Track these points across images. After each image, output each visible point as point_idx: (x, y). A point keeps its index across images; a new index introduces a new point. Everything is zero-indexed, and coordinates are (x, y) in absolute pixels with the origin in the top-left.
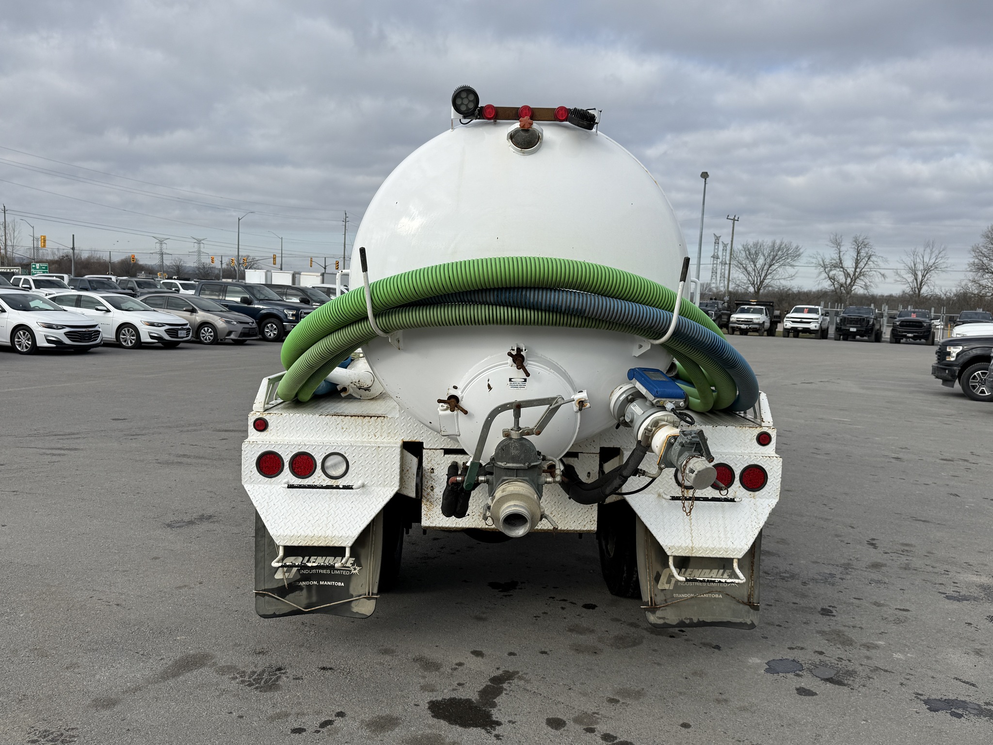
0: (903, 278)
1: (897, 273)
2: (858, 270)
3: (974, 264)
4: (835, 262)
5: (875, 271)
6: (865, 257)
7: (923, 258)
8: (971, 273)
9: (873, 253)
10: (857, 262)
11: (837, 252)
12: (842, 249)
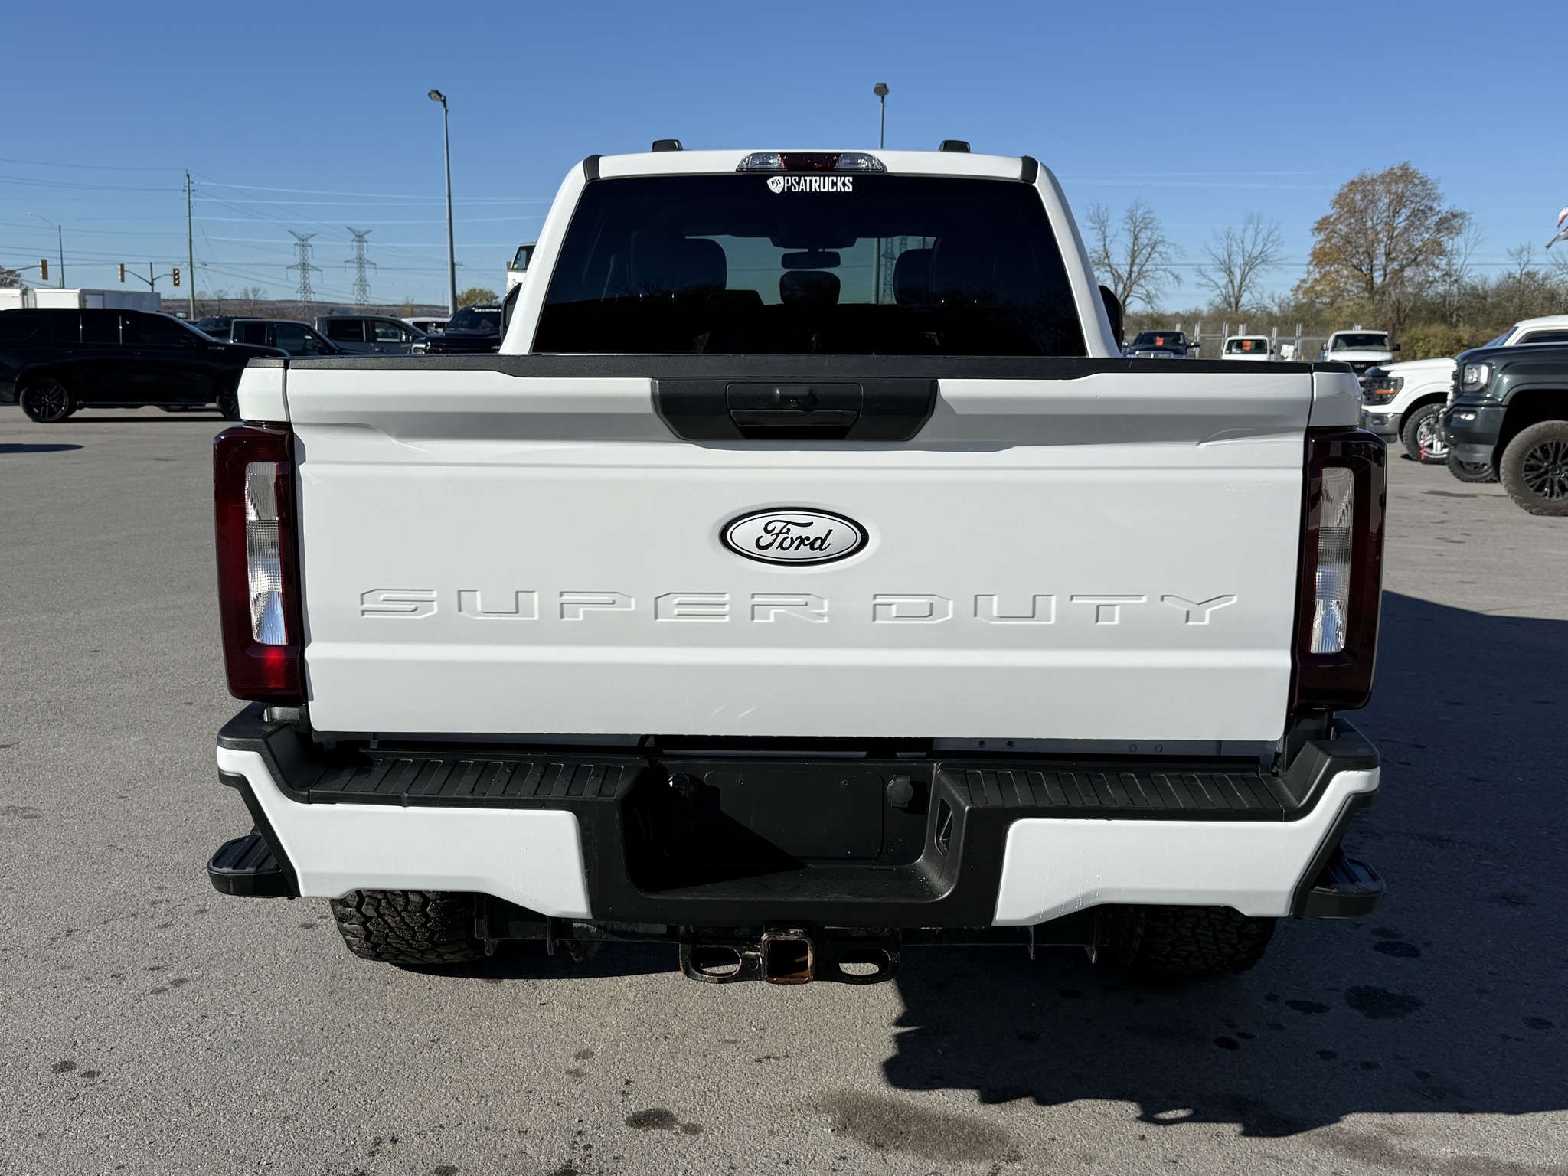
0: (1210, 280)
1: (1200, 272)
2: (1135, 269)
4: (1097, 255)
5: (1163, 270)
6: (1147, 245)
7: (1242, 243)
9: (1160, 238)
10: (1134, 256)
11: (1099, 237)
12: (1108, 232)
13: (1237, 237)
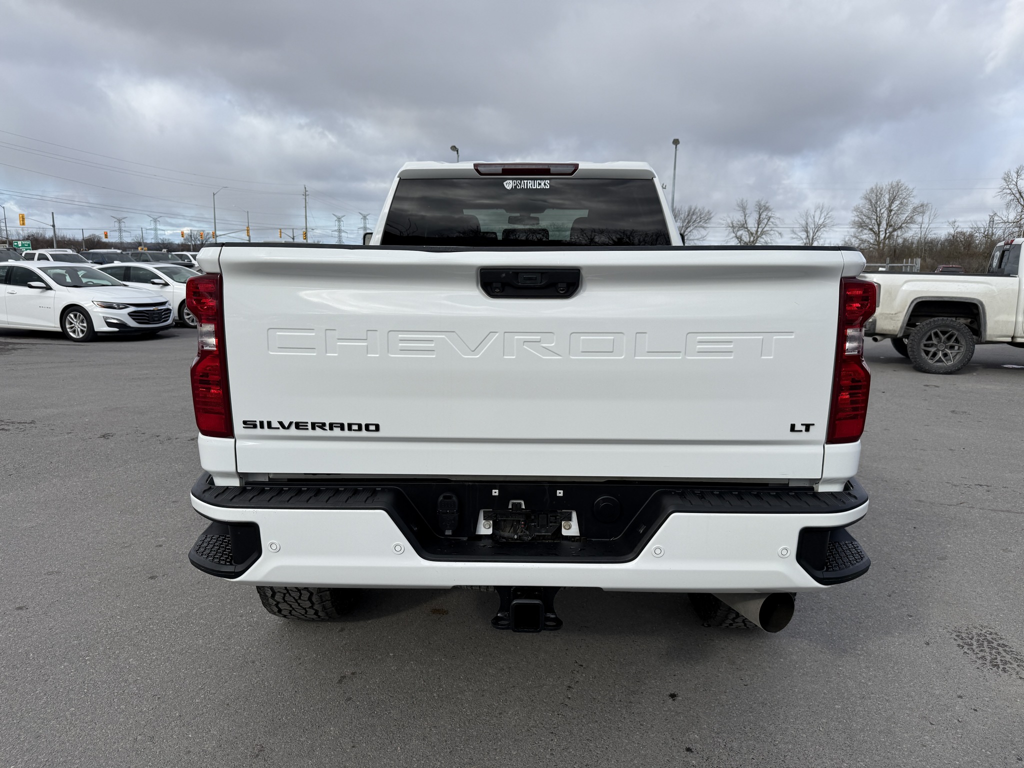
0: (798, 235)
1: (793, 231)
2: (760, 230)
3: (854, 223)
4: (741, 223)
5: (774, 230)
6: (765, 218)
7: (814, 217)
8: (853, 230)
9: (773, 215)
10: (759, 222)
11: (742, 214)
12: (748, 211)
13: (812, 215)
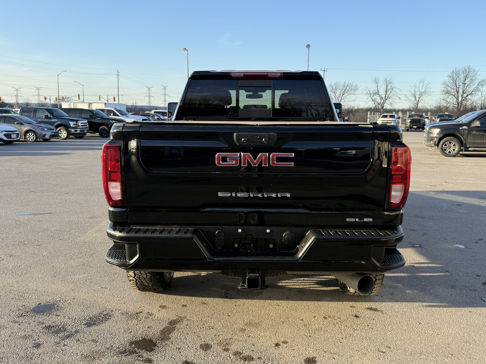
0: (409, 99)
1: (406, 97)
2: (387, 96)
3: (444, 91)
4: (375, 92)
5: (395, 96)
6: (390, 89)
7: (419, 88)
8: (443, 95)
9: (394, 87)
10: (386, 92)
11: (376, 86)
13: (417, 86)
